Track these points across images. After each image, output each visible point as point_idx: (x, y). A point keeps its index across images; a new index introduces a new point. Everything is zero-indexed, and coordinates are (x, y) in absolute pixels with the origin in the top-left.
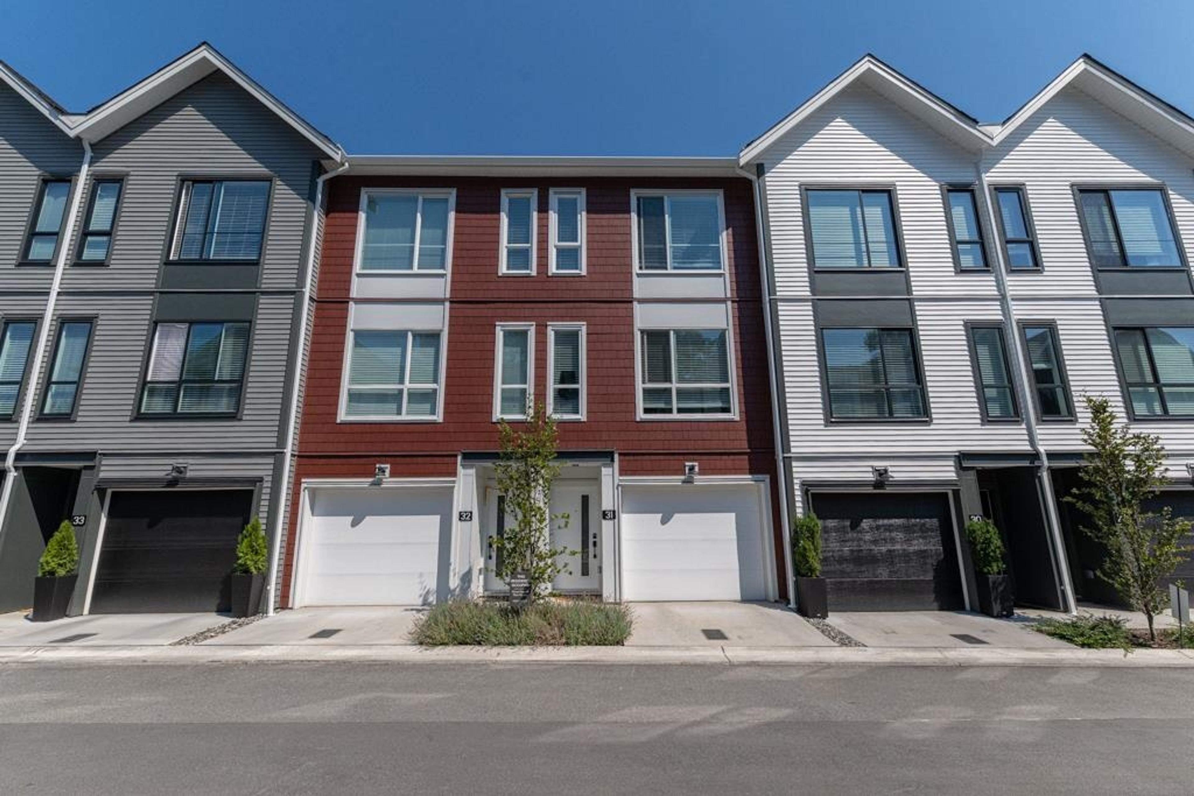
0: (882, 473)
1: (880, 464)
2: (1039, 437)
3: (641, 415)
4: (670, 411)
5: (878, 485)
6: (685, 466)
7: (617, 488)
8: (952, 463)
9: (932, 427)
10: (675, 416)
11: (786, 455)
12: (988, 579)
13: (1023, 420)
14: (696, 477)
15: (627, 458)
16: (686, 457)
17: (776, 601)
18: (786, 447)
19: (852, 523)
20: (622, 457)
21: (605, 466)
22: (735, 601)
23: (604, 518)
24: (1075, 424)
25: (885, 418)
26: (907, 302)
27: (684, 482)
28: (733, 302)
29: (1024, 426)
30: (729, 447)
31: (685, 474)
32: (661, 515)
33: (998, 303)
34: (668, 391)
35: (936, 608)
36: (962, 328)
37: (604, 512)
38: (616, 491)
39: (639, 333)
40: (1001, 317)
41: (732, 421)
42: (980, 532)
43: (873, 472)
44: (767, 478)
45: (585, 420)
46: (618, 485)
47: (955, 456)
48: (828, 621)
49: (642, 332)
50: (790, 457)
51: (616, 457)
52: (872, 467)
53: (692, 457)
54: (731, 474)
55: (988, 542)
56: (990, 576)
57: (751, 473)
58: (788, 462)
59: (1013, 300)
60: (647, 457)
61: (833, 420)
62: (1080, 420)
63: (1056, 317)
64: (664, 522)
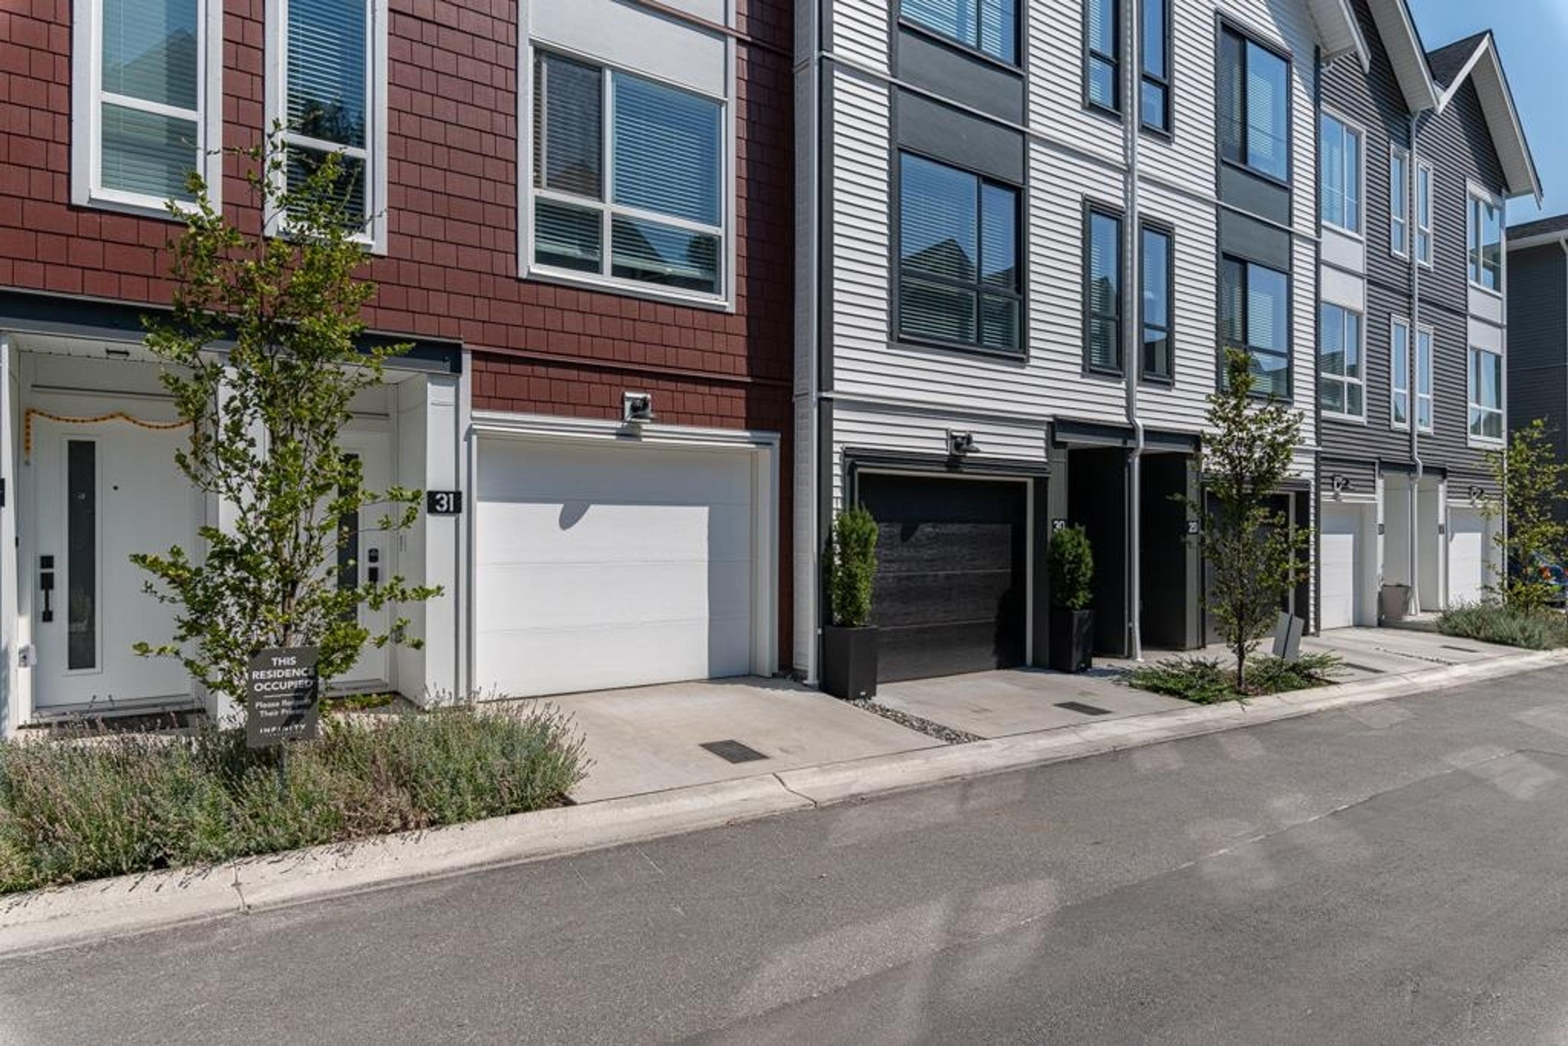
0: (961, 443)
1: (960, 427)
2: (1139, 405)
3: (529, 266)
4: (595, 267)
5: (953, 462)
6: (623, 399)
7: (468, 438)
8: (1042, 434)
9: (1027, 371)
10: (605, 280)
11: (825, 395)
12: (1072, 615)
13: (1124, 376)
14: (647, 426)
15: (493, 366)
16: (627, 379)
17: (774, 676)
18: (825, 380)
19: (903, 530)
20: (481, 365)
21: (436, 378)
22: (700, 681)
23: (432, 510)
24: (1170, 390)
25: (971, 344)
26: (1019, 138)
27: (620, 434)
28: (740, 41)
29: (1123, 385)
30: (714, 366)
31: (622, 419)
32: (561, 506)
33: (1121, 177)
34: (595, 217)
35: (994, 666)
36: (1078, 206)
37: (432, 495)
38: (463, 445)
39: (531, 49)
40: (1121, 203)
41: (720, 312)
42: (1069, 546)
43: (946, 440)
44: (775, 438)
45: (384, 252)
46: (470, 431)
47: (1049, 423)
48: (876, 700)
49: (540, 51)
50: (830, 400)
51: (467, 360)
52: (947, 430)
53: (637, 381)
54: (711, 425)
55: (1078, 559)
56: (1075, 612)
57: (748, 428)
58: (825, 406)
59: (1142, 179)
60: (541, 370)
61: (902, 336)
62: (1177, 385)
63: (1176, 222)
64: (567, 521)
